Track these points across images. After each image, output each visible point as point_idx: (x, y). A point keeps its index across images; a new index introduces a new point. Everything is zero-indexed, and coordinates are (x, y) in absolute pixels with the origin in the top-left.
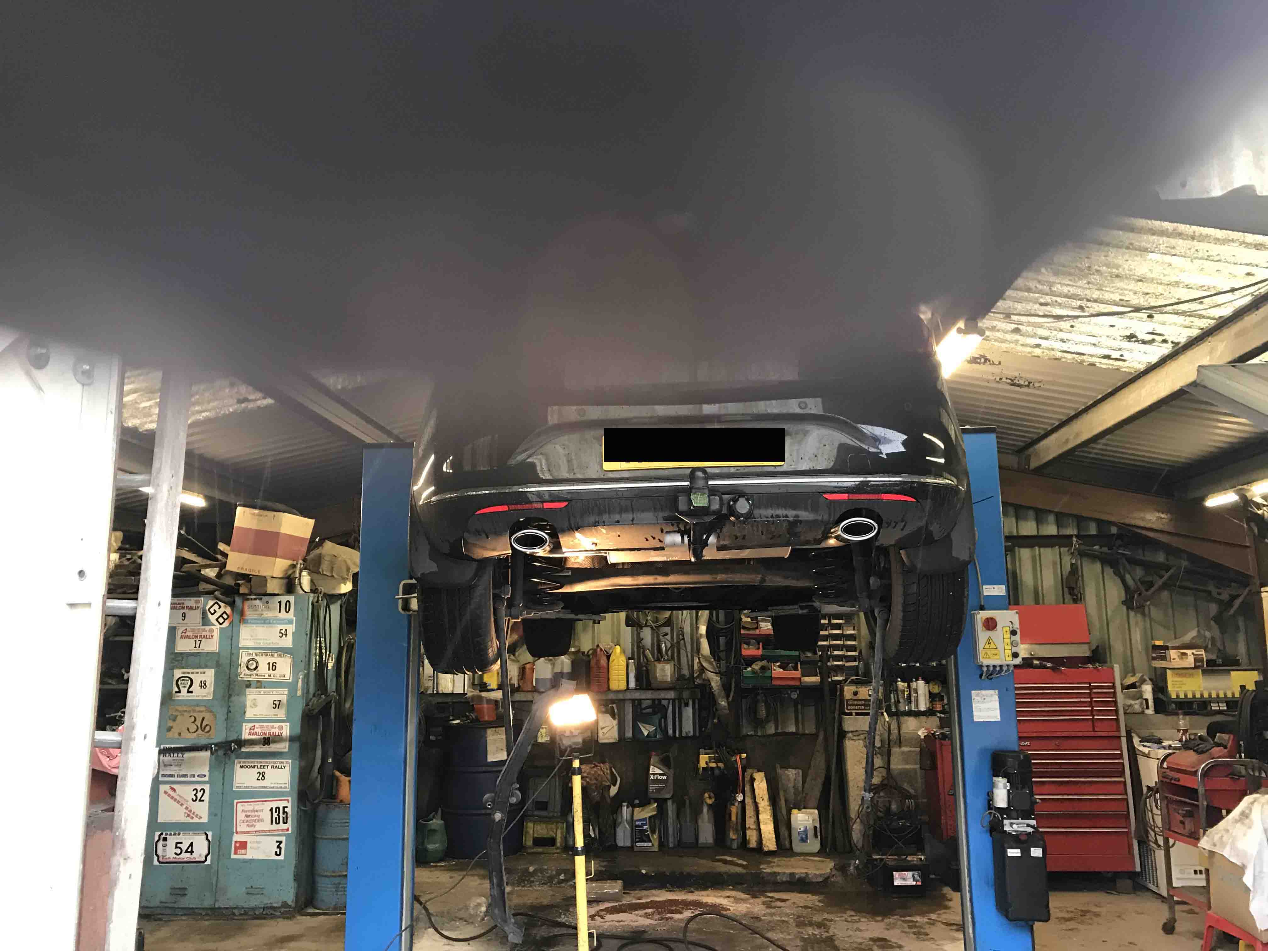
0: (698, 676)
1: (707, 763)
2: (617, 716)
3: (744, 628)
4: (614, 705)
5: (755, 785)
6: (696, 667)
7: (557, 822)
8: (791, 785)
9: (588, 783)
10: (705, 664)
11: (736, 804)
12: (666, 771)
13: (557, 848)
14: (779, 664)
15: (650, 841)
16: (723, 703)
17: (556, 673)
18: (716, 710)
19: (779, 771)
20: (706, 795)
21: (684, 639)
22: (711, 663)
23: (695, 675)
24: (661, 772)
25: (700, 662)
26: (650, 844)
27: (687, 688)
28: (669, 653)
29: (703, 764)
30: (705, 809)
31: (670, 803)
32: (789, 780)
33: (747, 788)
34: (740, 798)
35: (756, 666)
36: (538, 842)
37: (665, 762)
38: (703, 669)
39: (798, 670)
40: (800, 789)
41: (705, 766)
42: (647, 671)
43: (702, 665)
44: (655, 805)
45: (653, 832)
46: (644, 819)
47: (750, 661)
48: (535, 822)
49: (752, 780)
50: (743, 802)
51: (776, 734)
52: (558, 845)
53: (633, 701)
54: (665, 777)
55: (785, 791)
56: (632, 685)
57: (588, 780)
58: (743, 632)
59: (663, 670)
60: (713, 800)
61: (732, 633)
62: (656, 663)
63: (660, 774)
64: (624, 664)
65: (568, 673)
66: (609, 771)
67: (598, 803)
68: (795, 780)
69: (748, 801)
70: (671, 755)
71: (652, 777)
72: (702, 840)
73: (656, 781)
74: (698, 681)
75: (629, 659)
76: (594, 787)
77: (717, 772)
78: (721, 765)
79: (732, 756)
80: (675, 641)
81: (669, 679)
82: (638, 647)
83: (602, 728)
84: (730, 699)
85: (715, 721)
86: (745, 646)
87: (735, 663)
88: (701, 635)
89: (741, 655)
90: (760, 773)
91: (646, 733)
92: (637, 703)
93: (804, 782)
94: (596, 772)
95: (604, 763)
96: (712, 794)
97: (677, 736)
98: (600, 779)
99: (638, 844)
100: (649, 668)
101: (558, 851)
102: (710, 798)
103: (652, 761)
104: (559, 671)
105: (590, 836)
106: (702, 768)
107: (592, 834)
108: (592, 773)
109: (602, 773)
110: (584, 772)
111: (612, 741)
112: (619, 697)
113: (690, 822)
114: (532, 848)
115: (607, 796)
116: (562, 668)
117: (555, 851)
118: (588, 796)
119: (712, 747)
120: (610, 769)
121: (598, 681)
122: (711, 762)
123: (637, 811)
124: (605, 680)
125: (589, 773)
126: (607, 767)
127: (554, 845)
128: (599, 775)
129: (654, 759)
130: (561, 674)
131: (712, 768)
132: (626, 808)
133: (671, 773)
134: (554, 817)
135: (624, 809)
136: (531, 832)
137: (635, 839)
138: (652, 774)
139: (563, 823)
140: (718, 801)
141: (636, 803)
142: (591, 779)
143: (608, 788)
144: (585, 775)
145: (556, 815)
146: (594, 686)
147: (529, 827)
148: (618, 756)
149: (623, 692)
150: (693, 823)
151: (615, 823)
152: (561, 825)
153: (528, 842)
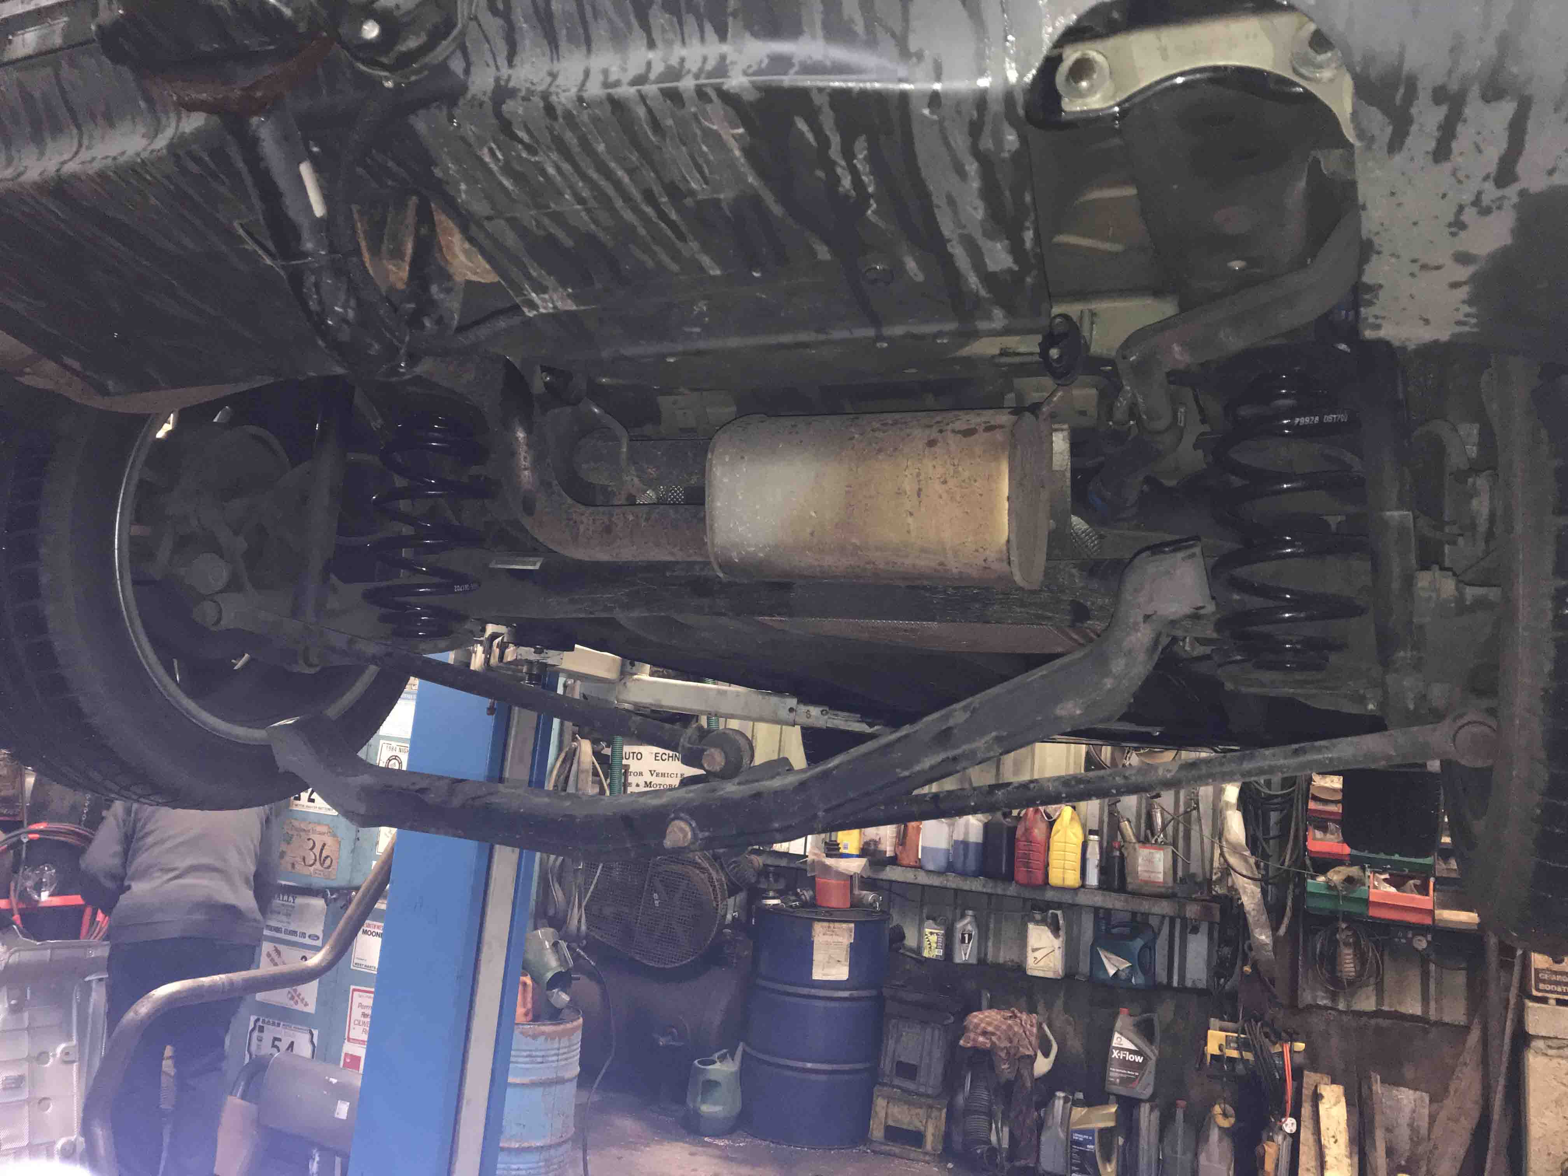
0: (1220, 880)
1: (1220, 1048)
2: (1061, 933)
3: (1316, 799)
4: (1059, 913)
5: (1322, 1108)
6: (1216, 864)
7: (931, 1107)
8: (1404, 1120)
9: (993, 1043)
10: (1233, 860)
11: (1279, 1138)
13: (926, 1153)
14: (1387, 876)
16: (1263, 937)
17: (956, 842)
18: (1250, 948)
19: (1378, 1087)
20: (1217, 1109)
21: (1197, 808)
22: (1245, 859)
23: (1214, 878)
24: (1133, 1047)
25: (1222, 854)
27: (1195, 900)
28: (1170, 829)
29: (1212, 1048)
30: (1215, 1135)
31: (1145, 1109)
32: (1400, 1110)
33: (1306, 1111)
34: (1289, 1125)
35: (1336, 876)
36: (894, 1134)
38: (1227, 870)
39: (1427, 894)
40: (1424, 1131)
41: (1217, 1052)
42: (1122, 857)
43: (1226, 861)
44: (1113, 1110)
45: (1107, 1159)
46: (1090, 1132)
47: (1324, 864)
48: (890, 1099)
49: (1317, 1098)
50: (1295, 1137)
51: (1378, 1014)
52: (929, 1146)
53: (1096, 910)
54: (1139, 1059)
55: (1389, 1130)
56: (1093, 879)
57: (994, 1038)
58: (1312, 805)
59: (1150, 861)
60: (1232, 1120)
61: (1292, 806)
62: (1137, 846)
63: (1131, 1052)
64: (1080, 839)
65: (977, 844)
66: (1035, 1030)
67: (1010, 1084)
68: (1414, 1111)
69: (1306, 1136)
70: (1157, 1019)
71: (1115, 1054)
73: (1125, 1064)
74: (1218, 890)
75: (1092, 832)
76: (1003, 1054)
77: (1240, 1067)
78: (1248, 1056)
79: (1274, 1044)
80: (1182, 809)
81: (1160, 878)
82: (1111, 814)
83: (1034, 950)
84: (1282, 931)
85: (1247, 969)
86: (1319, 834)
87: (1294, 863)
88: (1227, 803)
89: (1305, 849)
90: (1334, 1087)
91: (1112, 971)
92: (1102, 915)
93: (1432, 1119)
94: (1010, 1027)
95: (1032, 1010)
96: (1230, 1110)
97: (1175, 984)
98: (1016, 1041)
100: (1126, 855)
101: (927, 1158)
102: (1225, 1115)
103: (1119, 1024)
104: (961, 838)
105: (989, 1142)
106: (1212, 1055)
107: (993, 1138)
108: (1004, 1027)
109: (1021, 1031)
110: (989, 1024)
111: (1050, 975)
112: (1067, 898)
113: (1184, 1153)
114: (881, 1143)
115: (1025, 1073)
116: (966, 833)
117: (921, 1157)
118: (992, 1067)
119: (1234, 1019)
120: (1040, 1027)
121: (1027, 865)
122: (1230, 1048)
123: (1079, 1112)
124: (1041, 864)
125: (997, 1028)
126: (1034, 1021)
127: (920, 1147)
128: (1015, 1034)
129: (1123, 1020)
130: (965, 844)
131: (1231, 1060)
132: (1061, 1102)
133: (1153, 1053)
134: (928, 1096)
135: (1059, 1104)
136: (882, 1114)
137: (1072, 1165)
138: (1117, 1048)
139: (940, 1110)
140: (1242, 1125)
141: (1080, 1096)
142: (999, 1038)
143: (1032, 1059)
144: (990, 1029)
145: (930, 1091)
146: (1021, 874)
147: (880, 1104)
148: (1059, 1003)
149: (1075, 890)
150: (1189, 1156)
151: (1040, 1125)
152: (935, 1113)
153: (877, 1132)
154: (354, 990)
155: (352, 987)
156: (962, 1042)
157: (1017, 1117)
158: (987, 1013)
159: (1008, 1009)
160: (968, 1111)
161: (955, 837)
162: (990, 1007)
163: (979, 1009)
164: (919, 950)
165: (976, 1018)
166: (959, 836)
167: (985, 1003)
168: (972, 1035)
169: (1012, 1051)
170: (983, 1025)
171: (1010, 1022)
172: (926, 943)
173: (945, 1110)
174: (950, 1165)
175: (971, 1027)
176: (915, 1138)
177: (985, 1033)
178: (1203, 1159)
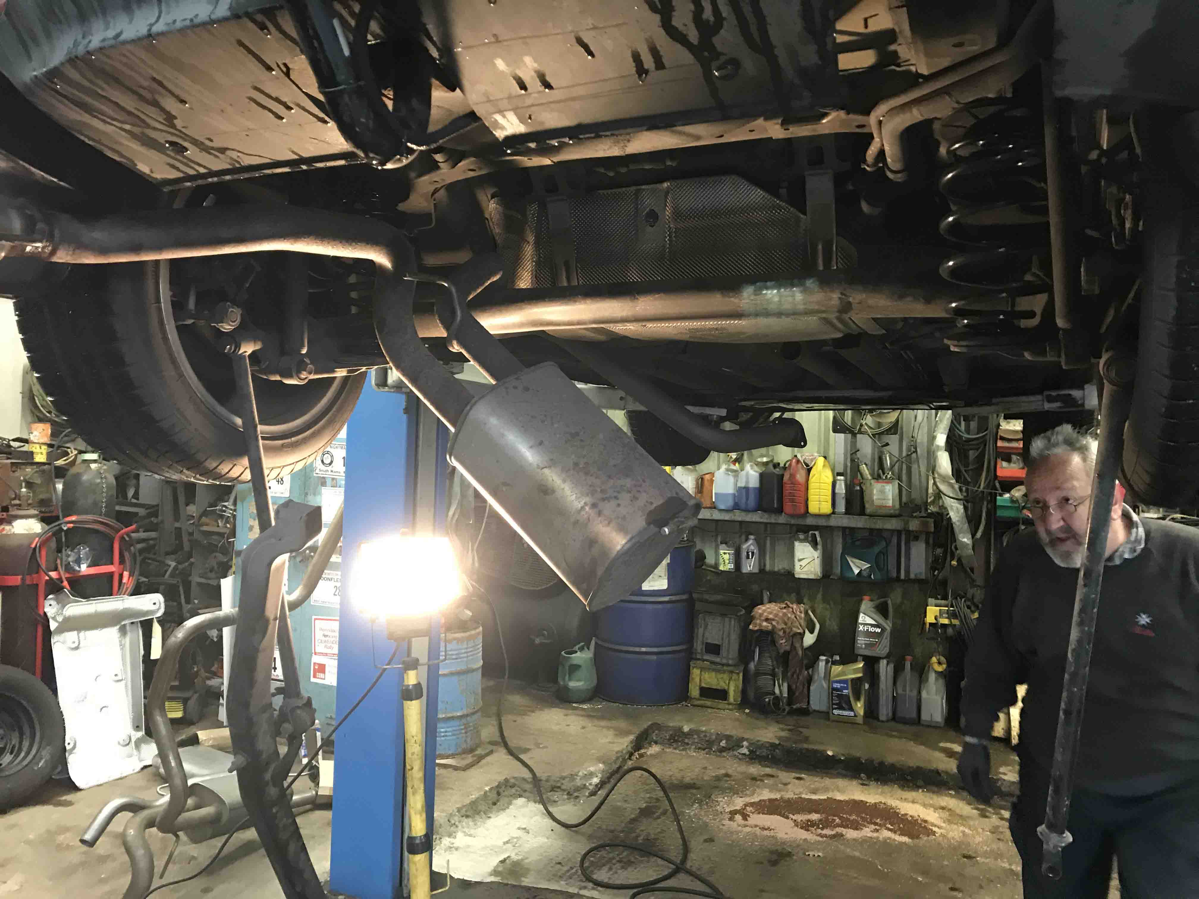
0: (933, 502)
1: (936, 618)
2: (819, 547)
3: (1002, 439)
4: (817, 533)
6: (930, 491)
7: (732, 672)
9: (774, 626)
10: (943, 487)
12: (882, 621)
13: (729, 704)
15: (851, 709)
16: (965, 539)
17: (740, 488)
18: (956, 549)
20: (934, 659)
21: (916, 452)
22: (951, 486)
23: (929, 500)
24: (873, 622)
25: (935, 483)
26: (852, 714)
27: (915, 517)
28: (896, 467)
29: (930, 618)
30: (932, 677)
31: (883, 663)
35: (1018, 493)
36: (707, 693)
37: (882, 610)
38: (939, 494)
41: (934, 621)
42: (862, 491)
43: (938, 488)
44: (861, 665)
45: (858, 699)
46: (845, 681)
47: (1008, 485)
48: (702, 669)
52: (731, 699)
53: (844, 529)
56: (841, 507)
57: (774, 623)
58: (1000, 444)
59: (882, 492)
60: (944, 666)
61: (985, 445)
62: (873, 481)
63: (872, 625)
64: (830, 480)
65: (755, 488)
66: (803, 615)
67: (787, 654)
70: (889, 602)
71: (861, 628)
72: (925, 716)
73: (868, 634)
74: (932, 509)
75: (839, 474)
76: (781, 633)
77: (950, 631)
78: (956, 622)
80: (904, 454)
81: (890, 503)
82: (852, 460)
83: (800, 560)
84: (979, 535)
85: (954, 563)
86: (1005, 464)
87: (987, 486)
88: (938, 446)
89: (995, 475)
91: (856, 571)
92: (848, 532)
94: (785, 614)
95: (799, 602)
96: (943, 659)
97: (903, 576)
98: (789, 623)
99: (836, 712)
100: (864, 488)
101: (730, 707)
102: (940, 663)
103: (863, 607)
104: (743, 485)
105: (774, 693)
106: (931, 624)
107: (777, 691)
108: (781, 614)
109: (793, 616)
110: (770, 613)
111: (812, 577)
112: (822, 522)
113: (911, 691)
114: (699, 700)
115: (797, 645)
116: (747, 482)
117: (727, 706)
118: (773, 642)
119: (945, 598)
120: (806, 613)
121: (793, 501)
122: (943, 618)
123: (837, 669)
124: (802, 499)
125: (776, 615)
126: (802, 609)
127: (725, 700)
128: (789, 618)
129: (866, 604)
130: (747, 489)
131: (944, 626)
132: (824, 663)
133: (888, 625)
134: (728, 665)
135: (822, 665)
136: (697, 680)
137: (833, 704)
138: (862, 624)
139: (738, 674)
140: (952, 668)
141: (837, 658)
142: (778, 623)
143: (802, 635)
144: (771, 616)
145: (730, 662)
146: (788, 507)
147: (696, 673)
148: (819, 596)
149: (828, 516)
150: (915, 693)
151: (809, 680)
152: (735, 676)
153: (694, 692)
154: (315, 619)
155: (314, 617)
156: (751, 627)
157: (793, 676)
158: (768, 606)
159: (783, 602)
160: (758, 674)
161: (739, 485)
162: (770, 602)
163: (762, 603)
164: (716, 566)
165: (760, 610)
166: (741, 484)
167: (766, 599)
168: (758, 622)
169: (788, 631)
170: (765, 614)
171: (785, 611)
172: (721, 561)
173: (741, 675)
174: (747, 711)
175: (757, 616)
176: (721, 694)
177: (767, 620)
178: (924, 694)
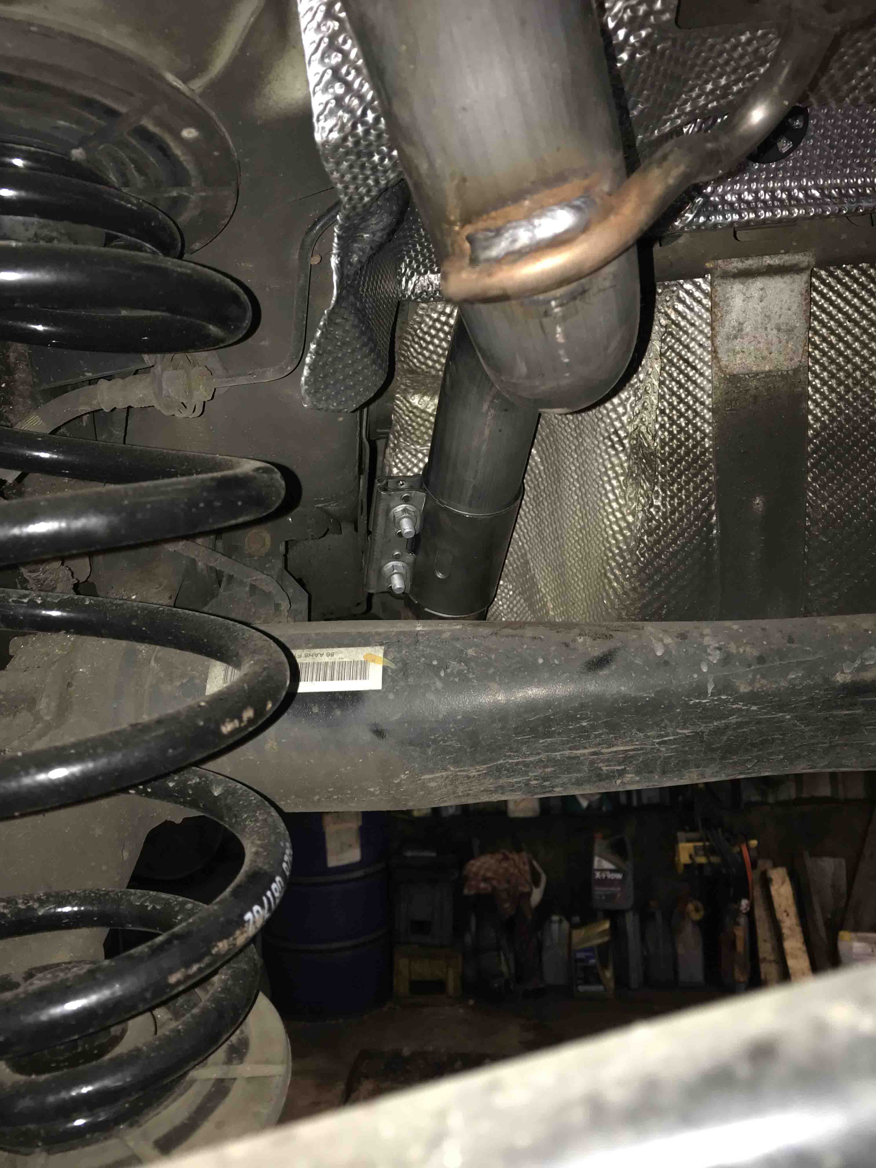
1: (691, 857)
5: (772, 888)
7: (448, 956)
8: (827, 882)
9: (494, 888)
12: (621, 864)
13: (449, 997)
19: (809, 861)
20: (691, 907)
24: (613, 867)
26: (601, 988)
29: (684, 858)
30: (688, 928)
31: (628, 918)
32: (824, 876)
33: (757, 892)
34: (744, 906)
36: (419, 987)
37: (618, 850)
41: (688, 861)
44: (607, 925)
45: (605, 966)
46: (590, 949)
48: (410, 956)
49: (766, 880)
50: (750, 914)
51: (798, 801)
52: (450, 991)
54: (619, 876)
55: (819, 893)
57: (495, 883)
60: (702, 913)
63: (611, 871)
67: (512, 919)
68: (835, 876)
69: (760, 913)
70: (626, 837)
71: (598, 875)
73: (607, 882)
77: (709, 871)
79: (735, 844)
90: (779, 869)
93: (850, 881)
96: (700, 905)
99: (581, 988)
101: (450, 1001)
102: (696, 910)
103: (597, 848)
106: (683, 864)
108: (500, 870)
110: (487, 869)
111: (530, 814)
113: (664, 946)
114: (407, 998)
115: (524, 907)
117: (445, 1001)
118: (495, 908)
120: (529, 863)
122: (699, 856)
123: (578, 935)
125: (495, 872)
126: (524, 859)
127: (443, 993)
128: (511, 874)
129: (600, 844)
131: (701, 866)
132: (558, 925)
133: (629, 869)
134: (444, 946)
136: (405, 972)
137: (576, 978)
138: (598, 870)
139: (456, 955)
140: (709, 915)
141: (576, 918)
142: (498, 882)
143: (529, 894)
144: (489, 874)
145: (445, 941)
147: (402, 964)
148: (540, 838)
150: (670, 949)
151: (540, 948)
152: (452, 961)
153: (401, 987)
156: (466, 891)
158: (481, 859)
159: (498, 851)
162: (483, 853)
165: (474, 866)
167: (476, 850)
168: (473, 883)
169: (512, 891)
170: (482, 872)
171: (504, 864)
173: (459, 955)
175: (471, 875)
176: (438, 986)
178: (681, 950)
